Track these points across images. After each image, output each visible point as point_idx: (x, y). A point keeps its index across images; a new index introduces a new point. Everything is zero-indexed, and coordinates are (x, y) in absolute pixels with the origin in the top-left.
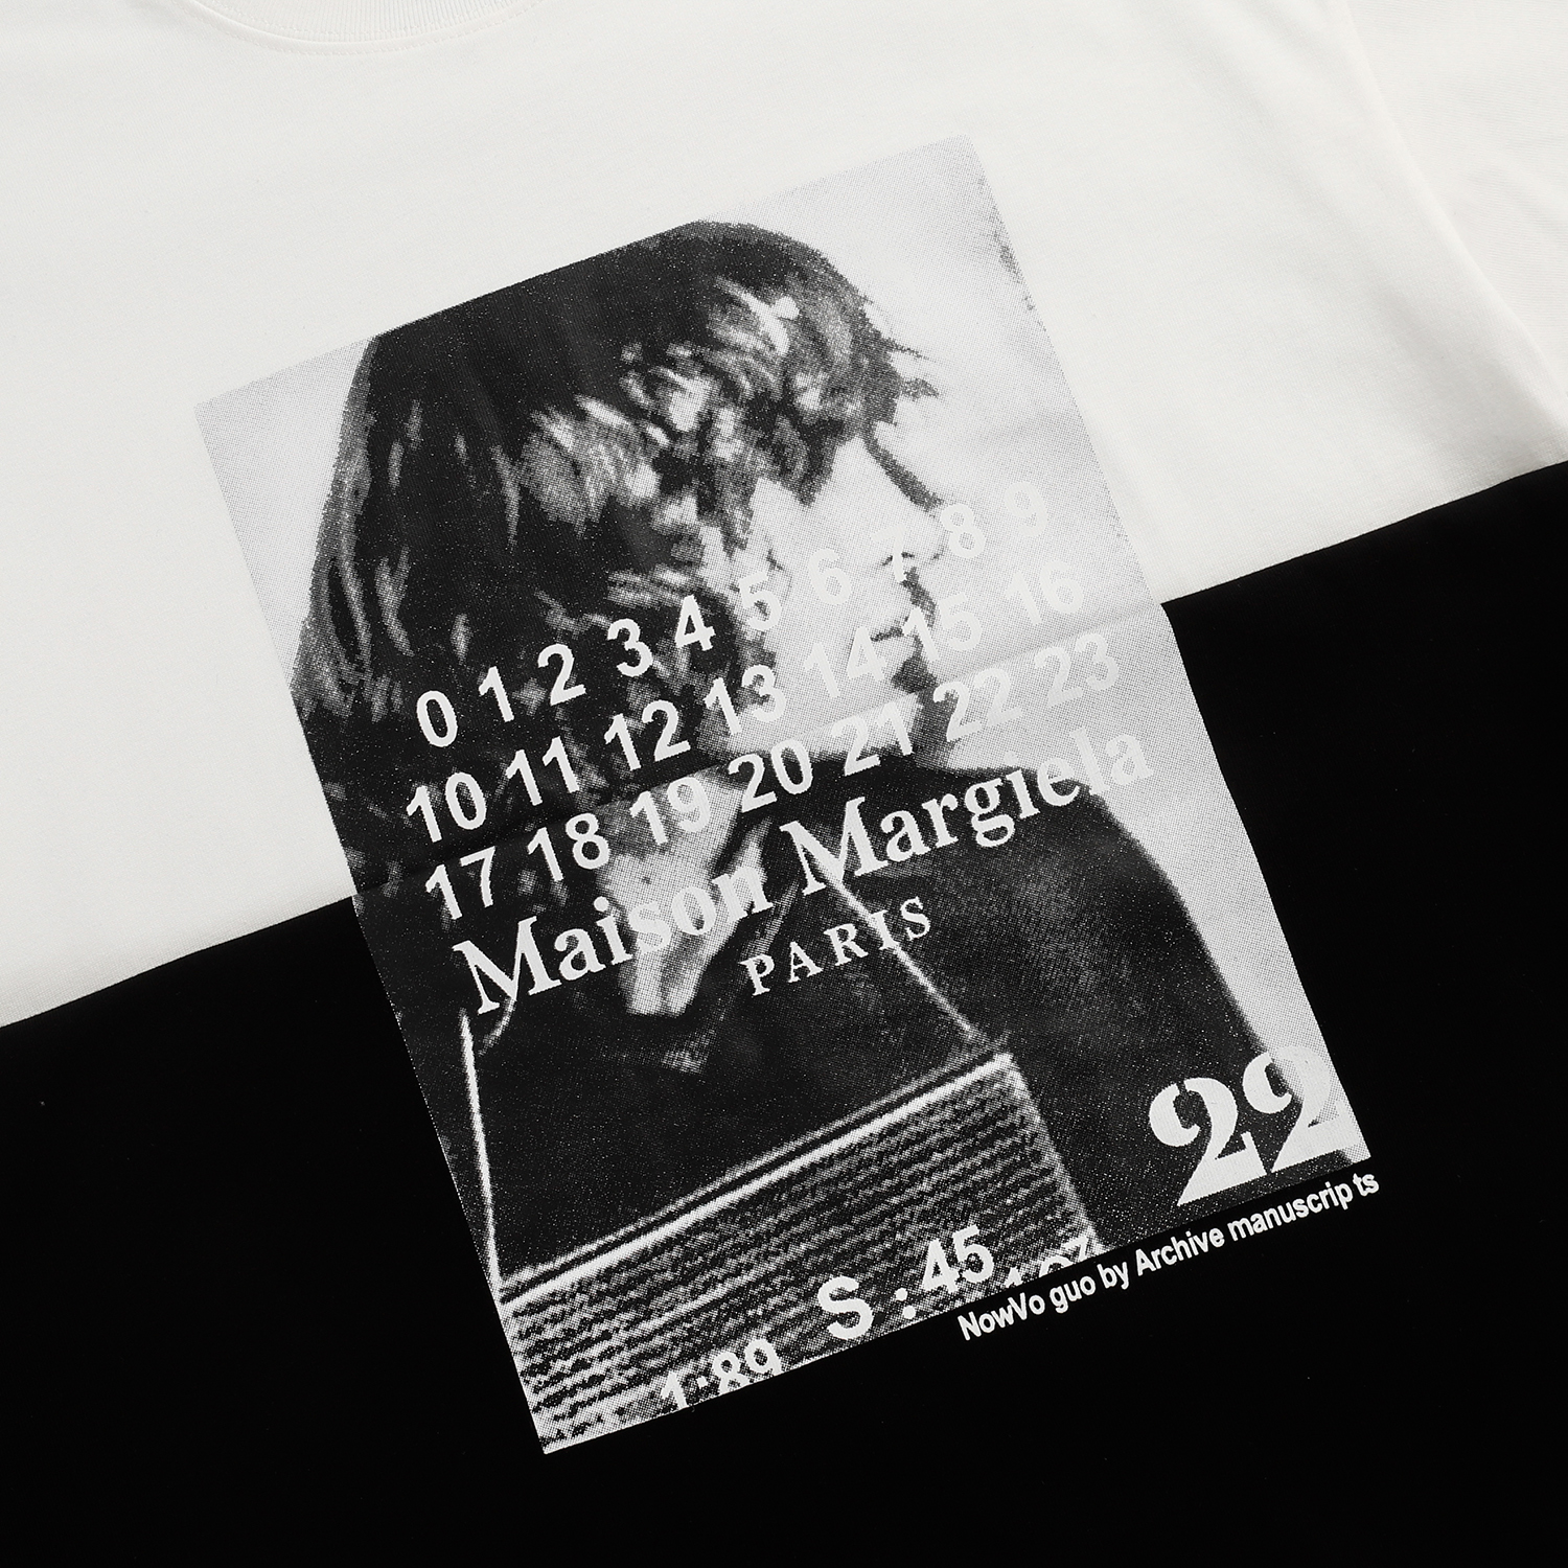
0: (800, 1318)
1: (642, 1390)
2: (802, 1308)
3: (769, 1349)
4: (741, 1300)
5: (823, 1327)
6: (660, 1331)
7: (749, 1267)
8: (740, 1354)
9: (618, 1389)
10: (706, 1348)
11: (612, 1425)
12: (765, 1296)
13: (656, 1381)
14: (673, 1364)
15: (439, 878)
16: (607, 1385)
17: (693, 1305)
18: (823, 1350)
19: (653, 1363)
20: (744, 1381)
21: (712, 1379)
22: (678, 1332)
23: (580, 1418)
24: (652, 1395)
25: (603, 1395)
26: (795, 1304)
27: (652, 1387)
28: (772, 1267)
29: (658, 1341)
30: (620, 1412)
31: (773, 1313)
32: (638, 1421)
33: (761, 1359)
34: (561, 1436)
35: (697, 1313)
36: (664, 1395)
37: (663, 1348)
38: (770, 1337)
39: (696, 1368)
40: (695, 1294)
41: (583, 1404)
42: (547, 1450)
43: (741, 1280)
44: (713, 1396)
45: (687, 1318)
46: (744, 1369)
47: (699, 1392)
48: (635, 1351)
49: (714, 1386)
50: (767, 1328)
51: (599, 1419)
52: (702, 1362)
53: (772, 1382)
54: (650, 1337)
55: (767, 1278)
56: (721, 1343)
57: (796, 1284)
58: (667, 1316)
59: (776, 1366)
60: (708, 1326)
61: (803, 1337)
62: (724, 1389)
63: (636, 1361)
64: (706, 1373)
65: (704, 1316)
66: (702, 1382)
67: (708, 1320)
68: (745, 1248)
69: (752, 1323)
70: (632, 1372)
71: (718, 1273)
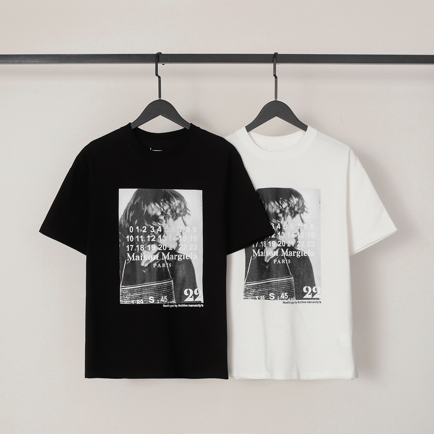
0: (147, 299)
1: (130, 301)
2: (147, 298)
3: (143, 301)
4: (141, 296)
5: (148, 301)
6: (133, 296)
8: (140, 301)
9: (128, 300)
10: (137, 299)
11: (126, 303)
14: (133, 300)
15: (128, 246)
19: (132, 299)
20: (139, 303)
22: (135, 297)
23: (124, 301)
29: (133, 297)
33: (142, 302)
35: (137, 296)
38: (143, 300)
40: (138, 294)
42: (120, 303)
43: (142, 294)
45: (136, 296)
46: (140, 302)
47: (135, 303)
49: (136, 303)
50: (143, 299)
52: (136, 300)
53: (142, 304)
54: (132, 296)
55: (144, 295)
56: (139, 299)
58: (134, 295)
59: (143, 303)
60: (138, 297)
61: (146, 301)
62: (137, 303)
63: (130, 298)
64: (136, 301)
66: (136, 302)
68: (143, 291)
69: (142, 298)
70: (130, 299)
71: (140, 293)
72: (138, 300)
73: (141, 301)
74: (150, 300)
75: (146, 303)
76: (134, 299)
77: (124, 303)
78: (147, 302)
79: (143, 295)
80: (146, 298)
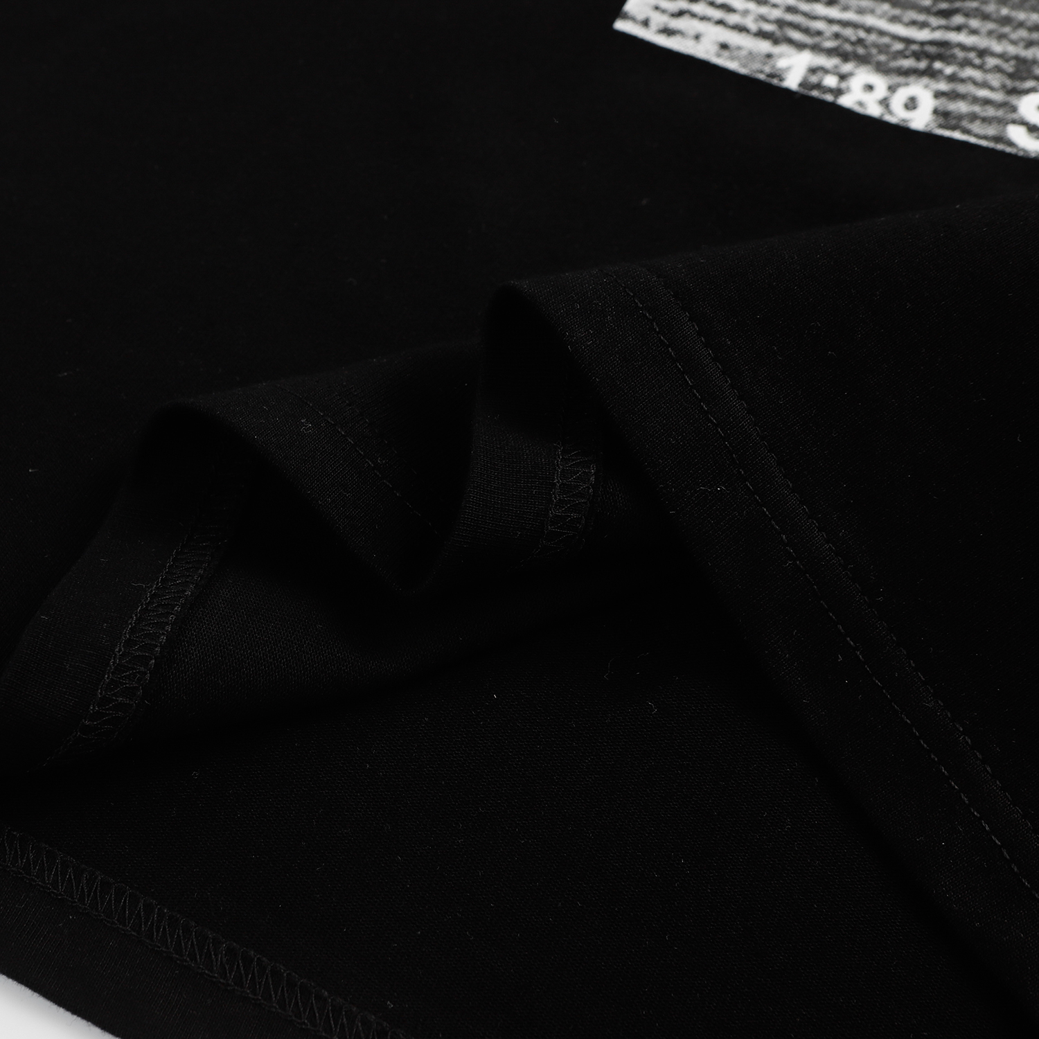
0: (987, 102)
1: (764, 46)
2: (998, 97)
3: (927, 103)
5: (1003, 122)
6: (831, 21)
7: (974, 32)
8: (892, 89)
9: (741, 29)
10: (863, 60)
11: (704, 50)
12: (966, 63)
13: (783, 49)
14: (816, 48)
16: (733, 19)
17: (883, 24)
18: (985, 138)
19: (796, 35)
20: (874, 110)
21: (843, 85)
22: (849, 32)
24: (769, 56)
25: (720, 22)
26: (992, 89)
27: (776, 50)
28: (997, 47)
29: (819, 25)
30: (724, 46)
31: (963, 81)
32: (732, 65)
33: (911, 104)
34: (646, 23)
35: (882, 33)
36: (781, 63)
37: (819, 33)
38: (938, 95)
39: (836, 67)
40: (894, 19)
41: (693, 15)
42: (620, 25)
43: (954, 37)
44: (829, 98)
45: (869, 30)
46: (885, 103)
47: (818, 86)
48: (789, 17)
49: (838, 92)
50: (943, 86)
51: (697, 37)
52: (847, 67)
54: (815, 18)
55: (983, 53)
56: (882, 69)
57: (1011, 76)
58: (849, 16)
59: (921, 120)
60: (883, 49)
61: (973, 117)
62: (846, 101)
63: (781, 23)
64: (843, 77)
65: (886, 40)
66: (831, 81)
67: (888, 46)
68: (985, 17)
69: (931, 73)
70: (768, 27)
72: (862, 76)
73: (902, 95)
74: (1023, 123)
75: (957, 135)
76: (830, 52)
77: (668, 32)
78: (976, 127)
79: (963, 47)
80: (983, 93)
